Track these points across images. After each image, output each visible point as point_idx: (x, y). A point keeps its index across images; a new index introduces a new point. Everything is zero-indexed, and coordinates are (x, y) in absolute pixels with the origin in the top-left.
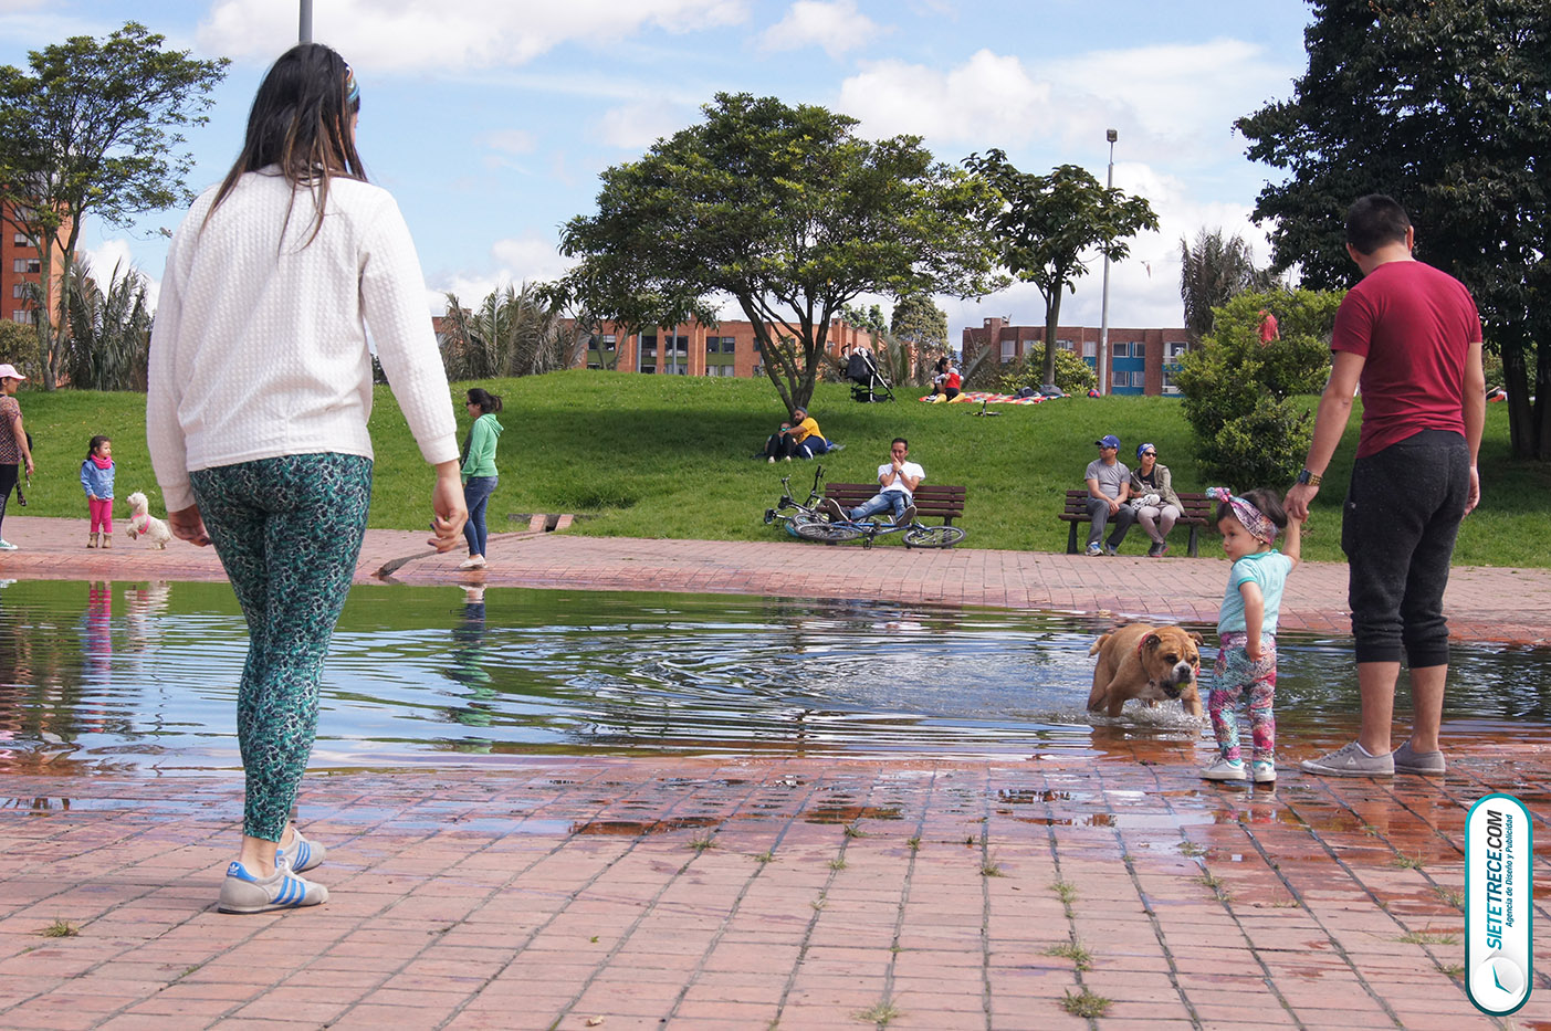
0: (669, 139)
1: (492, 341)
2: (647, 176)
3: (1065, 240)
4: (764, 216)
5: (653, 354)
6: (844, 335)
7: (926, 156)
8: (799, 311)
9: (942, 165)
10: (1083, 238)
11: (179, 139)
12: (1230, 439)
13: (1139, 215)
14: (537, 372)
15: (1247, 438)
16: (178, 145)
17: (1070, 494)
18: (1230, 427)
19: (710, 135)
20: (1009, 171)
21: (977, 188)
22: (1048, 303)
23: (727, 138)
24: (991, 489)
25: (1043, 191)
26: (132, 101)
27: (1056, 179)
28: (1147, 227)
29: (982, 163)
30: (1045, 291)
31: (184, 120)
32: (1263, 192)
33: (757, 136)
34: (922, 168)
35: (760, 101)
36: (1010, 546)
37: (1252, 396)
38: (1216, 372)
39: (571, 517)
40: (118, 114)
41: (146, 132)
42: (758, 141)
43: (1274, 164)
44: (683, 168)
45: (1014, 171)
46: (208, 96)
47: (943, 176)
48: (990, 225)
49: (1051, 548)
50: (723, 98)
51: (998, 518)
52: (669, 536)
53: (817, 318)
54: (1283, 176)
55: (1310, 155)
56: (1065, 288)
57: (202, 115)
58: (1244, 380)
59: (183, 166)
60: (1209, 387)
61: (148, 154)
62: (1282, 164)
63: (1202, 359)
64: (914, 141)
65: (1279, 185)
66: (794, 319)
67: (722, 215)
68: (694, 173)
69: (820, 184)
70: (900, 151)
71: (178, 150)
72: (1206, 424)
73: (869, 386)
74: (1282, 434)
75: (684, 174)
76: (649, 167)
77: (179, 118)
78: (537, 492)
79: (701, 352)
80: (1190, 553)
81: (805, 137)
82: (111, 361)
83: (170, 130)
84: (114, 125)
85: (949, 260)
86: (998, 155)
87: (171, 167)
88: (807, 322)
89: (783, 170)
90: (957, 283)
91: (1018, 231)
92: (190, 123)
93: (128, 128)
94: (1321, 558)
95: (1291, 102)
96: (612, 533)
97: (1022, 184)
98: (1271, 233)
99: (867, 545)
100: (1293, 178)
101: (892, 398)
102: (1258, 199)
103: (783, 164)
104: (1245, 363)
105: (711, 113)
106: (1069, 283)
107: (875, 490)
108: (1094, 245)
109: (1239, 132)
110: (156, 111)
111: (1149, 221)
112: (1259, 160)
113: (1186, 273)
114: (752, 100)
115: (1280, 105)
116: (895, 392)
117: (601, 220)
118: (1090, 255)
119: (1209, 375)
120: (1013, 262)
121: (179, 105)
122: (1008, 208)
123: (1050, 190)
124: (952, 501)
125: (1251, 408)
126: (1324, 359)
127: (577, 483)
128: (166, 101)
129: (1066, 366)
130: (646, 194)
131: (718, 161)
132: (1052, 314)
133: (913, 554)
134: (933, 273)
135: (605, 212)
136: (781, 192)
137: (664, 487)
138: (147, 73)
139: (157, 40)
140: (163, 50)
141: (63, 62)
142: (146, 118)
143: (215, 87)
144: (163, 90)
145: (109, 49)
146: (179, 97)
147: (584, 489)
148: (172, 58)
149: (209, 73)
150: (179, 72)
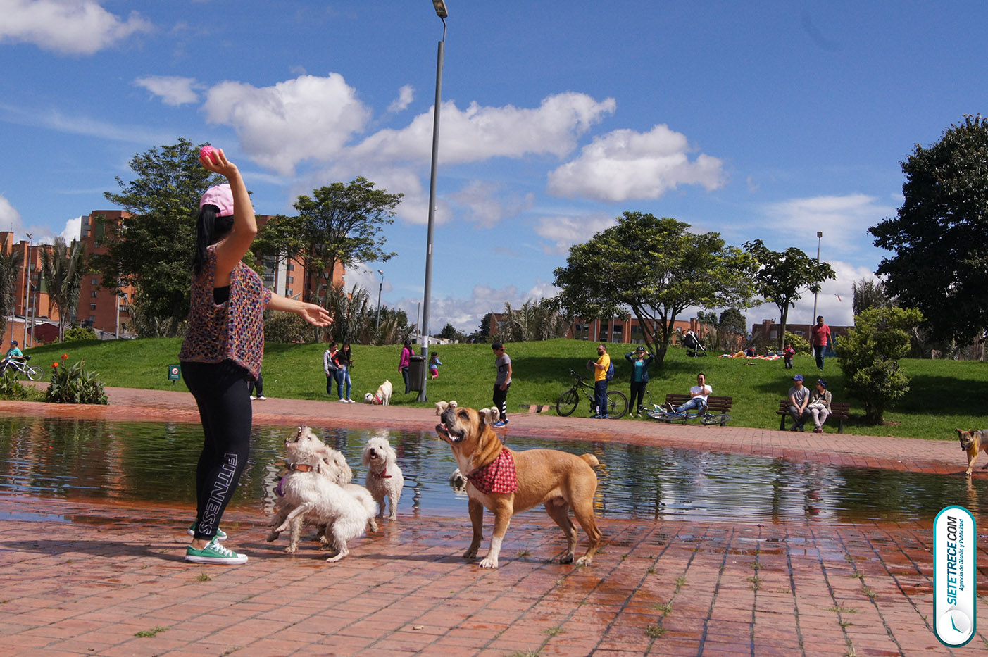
0: (602, 232)
1: (524, 325)
2: (591, 249)
3: (790, 283)
4: (644, 269)
5: (606, 333)
6: (696, 325)
7: (722, 242)
8: (660, 313)
9: (730, 247)
10: (799, 281)
11: (379, 229)
12: (861, 378)
13: (826, 271)
14: (545, 340)
15: (869, 377)
16: (379, 232)
17: (782, 402)
18: (860, 372)
19: (620, 231)
20: (764, 250)
21: (746, 258)
22: (782, 312)
23: (628, 232)
24: (748, 399)
25: (780, 260)
26: (359, 212)
27: (787, 254)
28: (830, 277)
29: (752, 246)
30: (780, 306)
31: (383, 221)
32: (882, 262)
33: (642, 232)
34: (720, 248)
35: (644, 216)
36: (754, 426)
37: (872, 357)
38: (854, 346)
39: (548, 406)
40: (353, 218)
41: (365, 226)
42: (642, 234)
43: (887, 248)
44: (606, 246)
45: (767, 250)
46: (393, 210)
47: (731, 251)
48: (755, 275)
49: (773, 428)
50: (627, 214)
51: (749, 412)
53: (669, 317)
54: (891, 255)
55: (904, 244)
56: (790, 306)
57: (390, 219)
58: (868, 349)
59: (381, 242)
60: (850, 353)
61: (365, 236)
62: (891, 248)
63: (848, 339)
64: (717, 235)
65: (889, 259)
66: (659, 317)
67: (625, 268)
68: (611, 248)
69: (672, 255)
70: (710, 240)
71: (379, 235)
72: (849, 371)
73: (695, 349)
74: (886, 376)
75: (607, 249)
76: (591, 245)
77: (381, 220)
78: (534, 394)
79: (628, 333)
80: (840, 431)
81: (664, 232)
82: (352, 330)
83: (376, 226)
84: (351, 222)
85: (733, 291)
86: (759, 242)
87: (375, 242)
88: (664, 319)
89: (654, 248)
90: (736, 302)
91: (768, 278)
92: (385, 222)
93: (356, 225)
94: (905, 436)
95: (895, 219)
97: (770, 256)
98: (885, 281)
99: (684, 424)
100: (896, 255)
101: (706, 355)
102: (880, 266)
103: (653, 245)
104: (868, 342)
105: (621, 221)
106: (792, 303)
107: (689, 397)
108: (804, 285)
109: (870, 233)
110: (370, 217)
111: (831, 274)
112: (880, 247)
113: (855, 300)
114: (641, 215)
115: (890, 221)
116: (707, 353)
117: (569, 269)
118: (803, 290)
119: (851, 348)
120: (765, 292)
121: (380, 214)
122: (763, 267)
123: (784, 259)
124: (726, 404)
125: (870, 364)
126: (906, 341)
127: (553, 391)
128: (374, 213)
129: (798, 343)
130: (590, 258)
131: (624, 244)
132: (783, 318)
133: (706, 428)
134: (725, 297)
135: (571, 266)
136: (654, 258)
138: (366, 200)
139: (371, 185)
140: (374, 189)
141: (329, 194)
142: (365, 220)
143: (398, 206)
144: (373, 207)
145: (350, 189)
146: (380, 211)
147: (556, 394)
148: (378, 193)
149: (394, 200)
150: (381, 200)
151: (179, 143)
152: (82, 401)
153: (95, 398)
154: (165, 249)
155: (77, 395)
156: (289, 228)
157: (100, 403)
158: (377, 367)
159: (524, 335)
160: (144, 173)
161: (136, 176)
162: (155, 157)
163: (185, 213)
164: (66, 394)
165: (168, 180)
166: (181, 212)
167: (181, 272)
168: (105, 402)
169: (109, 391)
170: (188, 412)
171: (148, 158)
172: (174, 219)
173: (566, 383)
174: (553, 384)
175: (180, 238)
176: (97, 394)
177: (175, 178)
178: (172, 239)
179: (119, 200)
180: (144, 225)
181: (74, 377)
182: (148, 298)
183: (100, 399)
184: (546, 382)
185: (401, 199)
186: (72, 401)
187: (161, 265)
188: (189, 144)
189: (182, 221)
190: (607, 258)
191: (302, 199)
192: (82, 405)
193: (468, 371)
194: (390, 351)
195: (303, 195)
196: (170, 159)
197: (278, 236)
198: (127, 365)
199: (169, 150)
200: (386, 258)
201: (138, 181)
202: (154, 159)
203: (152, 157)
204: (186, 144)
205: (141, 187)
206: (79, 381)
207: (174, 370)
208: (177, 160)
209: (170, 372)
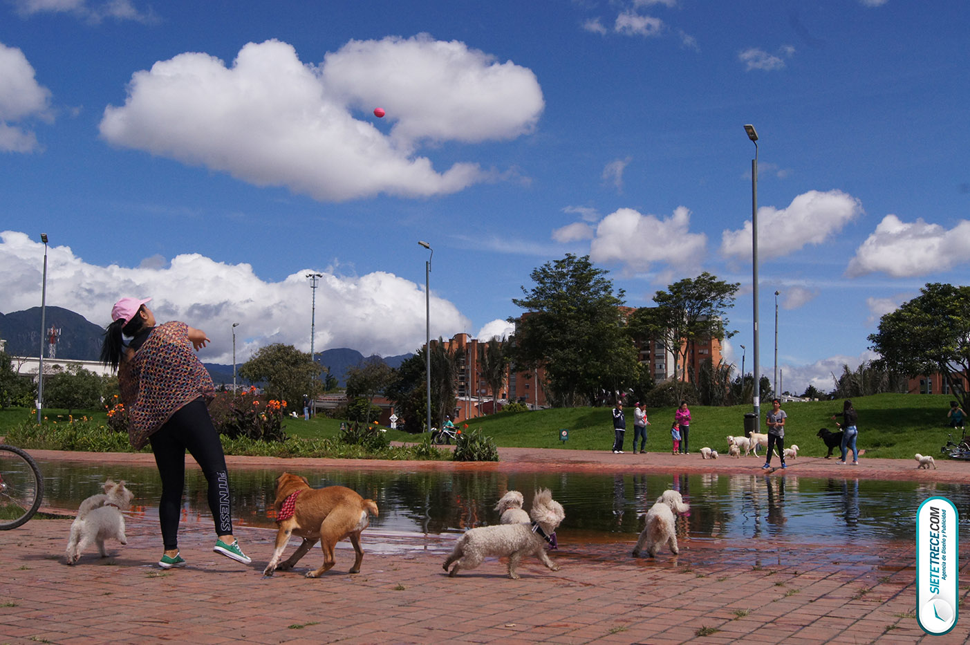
0: (908, 302)
1: (861, 383)
2: (897, 317)
4: (944, 331)
11: (723, 313)
14: (878, 394)
16: (723, 315)
19: (923, 300)
23: (930, 301)
26: (706, 300)
31: (725, 306)
33: (942, 299)
35: (943, 286)
40: (701, 305)
41: (711, 311)
42: (942, 301)
44: (910, 314)
46: (732, 297)
50: (929, 285)
52: (901, 458)
57: (731, 304)
59: (725, 322)
67: (927, 331)
68: (914, 315)
71: (723, 317)
75: (911, 316)
76: (897, 314)
77: (724, 306)
81: (961, 298)
82: (716, 395)
83: (720, 310)
87: (720, 323)
89: (953, 312)
92: (727, 307)
96: (878, 457)
103: (952, 310)
105: (924, 291)
110: (715, 304)
114: (940, 285)
117: (881, 334)
121: (722, 301)
127: (873, 438)
128: (718, 300)
130: (896, 324)
131: (926, 310)
135: (881, 332)
136: (952, 321)
137: (907, 438)
138: (710, 290)
139: (714, 278)
140: (715, 281)
141: (681, 288)
142: (711, 306)
143: (736, 293)
144: (717, 295)
145: (696, 282)
146: (722, 298)
147: (874, 440)
148: (719, 284)
149: (732, 288)
150: (722, 289)
151: (566, 257)
152: (480, 459)
153: (489, 456)
154: (559, 339)
155: (475, 455)
156: (649, 317)
157: (492, 460)
158: (724, 424)
159: (861, 392)
160: (541, 283)
161: (535, 285)
162: (549, 269)
163: (572, 310)
164: (467, 454)
165: (560, 285)
166: (569, 310)
167: (572, 356)
168: (496, 459)
169: (500, 451)
170: (558, 465)
171: (544, 270)
172: (565, 316)
173: (883, 430)
174: (871, 432)
175: (570, 330)
176: (490, 453)
177: (565, 284)
178: (564, 332)
179: (523, 305)
180: (543, 322)
181: (473, 441)
182: (553, 378)
183: (492, 457)
184: (865, 430)
185: (738, 287)
186: (472, 459)
187: (556, 352)
188: (574, 257)
189: (571, 318)
190: (910, 323)
191: (659, 294)
192: (479, 462)
193: (800, 424)
194: (736, 410)
195: (659, 291)
196: (560, 270)
197: (641, 324)
198: (532, 430)
199: (560, 264)
200: (730, 336)
201: (537, 288)
202: (549, 271)
203: (547, 269)
204: (571, 258)
205: (540, 293)
206: (477, 444)
207: (563, 433)
208: (565, 271)
209: (560, 435)
